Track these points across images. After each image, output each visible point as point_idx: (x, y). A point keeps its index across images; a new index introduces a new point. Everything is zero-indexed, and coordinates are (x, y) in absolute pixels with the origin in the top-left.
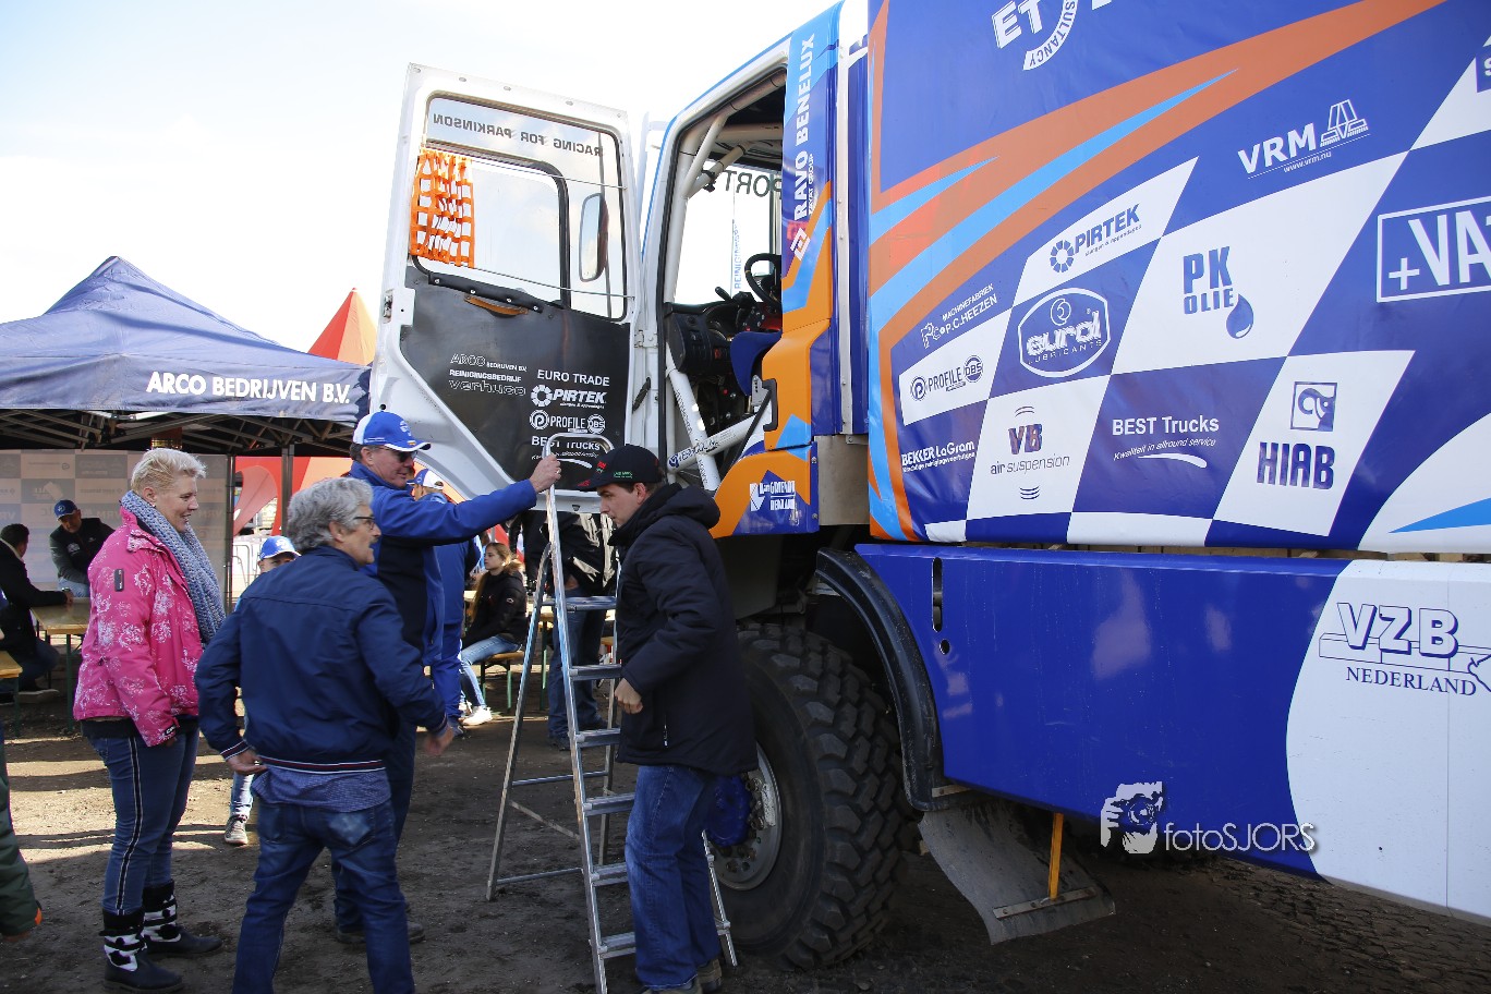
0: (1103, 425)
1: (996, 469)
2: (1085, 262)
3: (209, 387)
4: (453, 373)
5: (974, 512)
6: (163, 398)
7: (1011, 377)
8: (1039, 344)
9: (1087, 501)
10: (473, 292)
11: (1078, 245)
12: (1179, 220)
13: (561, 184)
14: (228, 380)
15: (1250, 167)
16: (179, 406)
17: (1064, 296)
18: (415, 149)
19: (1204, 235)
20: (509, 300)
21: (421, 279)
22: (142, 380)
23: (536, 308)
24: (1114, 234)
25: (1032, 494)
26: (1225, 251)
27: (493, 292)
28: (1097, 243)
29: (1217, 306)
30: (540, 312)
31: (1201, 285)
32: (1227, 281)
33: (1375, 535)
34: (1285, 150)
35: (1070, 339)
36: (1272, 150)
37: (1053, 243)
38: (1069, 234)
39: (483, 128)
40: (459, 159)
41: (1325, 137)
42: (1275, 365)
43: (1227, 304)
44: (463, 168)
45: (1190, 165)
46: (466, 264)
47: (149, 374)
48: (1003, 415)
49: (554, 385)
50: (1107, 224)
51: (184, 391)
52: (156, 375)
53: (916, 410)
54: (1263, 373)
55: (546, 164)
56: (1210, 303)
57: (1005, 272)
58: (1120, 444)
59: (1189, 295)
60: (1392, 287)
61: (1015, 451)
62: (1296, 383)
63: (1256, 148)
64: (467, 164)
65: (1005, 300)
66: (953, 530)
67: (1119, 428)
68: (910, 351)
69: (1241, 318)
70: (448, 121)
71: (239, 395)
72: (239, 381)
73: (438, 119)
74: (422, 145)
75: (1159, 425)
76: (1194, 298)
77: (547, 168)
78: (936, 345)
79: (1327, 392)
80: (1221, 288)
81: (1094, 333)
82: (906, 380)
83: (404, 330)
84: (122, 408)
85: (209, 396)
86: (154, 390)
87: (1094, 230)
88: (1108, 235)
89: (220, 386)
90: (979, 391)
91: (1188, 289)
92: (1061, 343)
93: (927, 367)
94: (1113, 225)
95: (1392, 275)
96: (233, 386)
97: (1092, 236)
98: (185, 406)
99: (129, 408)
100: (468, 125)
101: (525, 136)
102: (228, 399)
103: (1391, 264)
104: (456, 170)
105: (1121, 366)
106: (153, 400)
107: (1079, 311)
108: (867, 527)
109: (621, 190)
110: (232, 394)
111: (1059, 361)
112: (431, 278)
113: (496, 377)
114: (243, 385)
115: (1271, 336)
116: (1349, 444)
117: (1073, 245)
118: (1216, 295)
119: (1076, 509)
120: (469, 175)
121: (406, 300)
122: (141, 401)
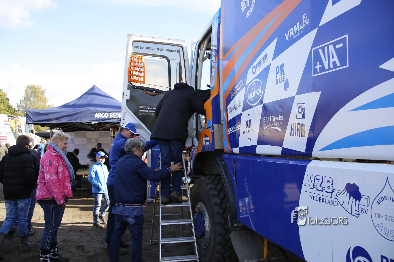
0: (262, 119)
1: (244, 133)
2: (258, 72)
3: (109, 116)
4: (139, 110)
5: (241, 145)
6: (98, 119)
10: (145, 90)
11: (257, 66)
12: (275, 57)
13: (168, 61)
14: (114, 114)
15: (287, 38)
16: (102, 121)
17: (254, 82)
18: (130, 55)
19: (279, 60)
20: (154, 92)
21: (131, 88)
22: (94, 115)
23: (161, 93)
24: (263, 62)
25: (249, 140)
26: (283, 64)
27: (150, 90)
28: (260, 65)
29: (282, 82)
30: (162, 94)
31: (279, 75)
32: (284, 74)
34: (294, 32)
35: (256, 94)
36: (291, 32)
37: (252, 67)
38: (255, 64)
39: (147, 48)
40: (141, 56)
41: (301, 26)
43: (284, 81)
44: (142, 59)
45: (276, 39)
46: (143, 83)
47: (95, 113)
50: (262, 59)
51: (103, 117)
52: (97, 113)
55: (164, 56)
56: (281, 81)
59: (277, 79)
60: (316, 71)
61: (247, 127)
62: (297, 104)
63: (288, 32)
64: (143, 58)
65: (244, 83)
66: (237, 150)
68: (229, 100)
69: (286, 86)
70: (138, 47)
71: (116, 117)
72: (116, 114)
73: (136, 47)
74: (131, 54)
75: (272, 118)
76: (278, 79)
77: (165, 57)
78: (233, 97)
79: (303, 106)
80: (283, 76)
81: (260, 92)
82: (228, 108)
83: (127, 101)
84: (89, 122)
85: (109, 118)
86: (96, 117)
87: (259, 62)
88: (262, 63)
89: (112, 115)
91: (277, 77)
92: (254, 95)
93: (231, 104)
94: (263, 59)
95: (316, 67)
96: (115, 115)
97: (259, 64)
98: (103, 120)
99: (90, 121)
100: (143, 48)
101: (158, 49)
102: (114, 118)
103: (316, 65)
104: (140, 60)
105: (265, 101)
106: (96, 119)
107: (257, 86)
108: (223, 149)
109: (184, 61)
110: (114, 117)
111: (254, 101)
112: (134, 87)
113: (151, 111)
114: (117, 115)
117: (256, 67)
118: (282, 77)
119: (258, 144)
120: (143, 61)
121: (128, 93)
122: (93, 120)
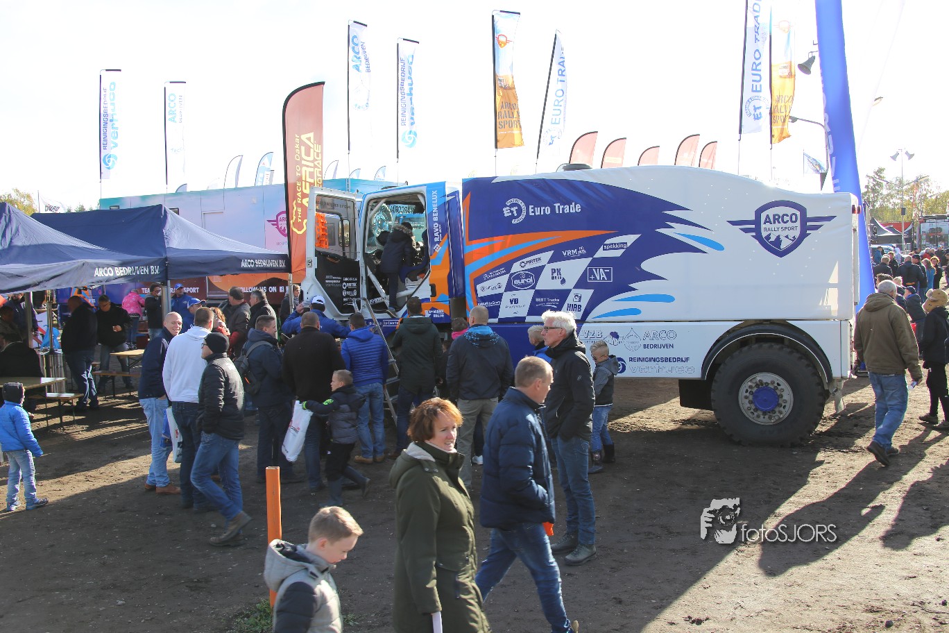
0: (533, 299)
1: (507, 308)
2: (528, 266)
4: (326, 281)
5: (500, 317)
6: (101, 279)
7: (509, 288)
8: (517, 282)
9: (529, 314)
10: (328, 256)
11: (527, 263)
12: (550, 262)
15: (565, 254)
17: (523, 273)
19: (556, 265)
21: (318, 254)
24: (536, 262)
25: (515, 313)
26: (560, 269)
27: (332, 255)
28: (532, 263)
29: (558, 279)
30: (341, 260)
31: (555, 275)
32: (560, 275)
33: (589, 318)
34: (571, 253)
36: (569, 252)
37: (520, 262)
38: (525, 260)
41: (578, 252)
42: (570, 290)
43: (560, 279)
45: (552, 251)
48: (507, 297)
49: (347, 282)
50: (534, 260)
52: (97, 269)
53: (481, 294)
54: (568, 291)
57: (507, 266)
58: (539, 303)
60: (590, 279)
61: (512, 303)
62: (574, 294)
63: (566, 251)
65: (508, 271)
66: (496, 320)
67: (538, 300)
68: (479, 280)
69: (563, 281)
74: (316, 212)
75: (547, 300)
76: (554, 277)
77: (339, 214)
78: (488, 280)
79: (579, 296)
82: (479, 287)
83: (316, 269)
85: (115, 276)
87: (531, 260)
88: (534, 262)
90: (501, 290)
91: (552, 275)
92: (523, 281)
93: (485, 284)
94: (536, 260)
95: (590, 277)
97: (530, 262)
103: (590, 275)
105: (537, 288)
107: (527, 276)
111: (523, 286)
112: (321, 254)
113: (335, 281)
115: (569, 285)
116: (584, 304)
117: (525, 263)
118: (558, 277)
119: (527, 315)
121: (315, 261)
